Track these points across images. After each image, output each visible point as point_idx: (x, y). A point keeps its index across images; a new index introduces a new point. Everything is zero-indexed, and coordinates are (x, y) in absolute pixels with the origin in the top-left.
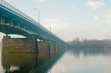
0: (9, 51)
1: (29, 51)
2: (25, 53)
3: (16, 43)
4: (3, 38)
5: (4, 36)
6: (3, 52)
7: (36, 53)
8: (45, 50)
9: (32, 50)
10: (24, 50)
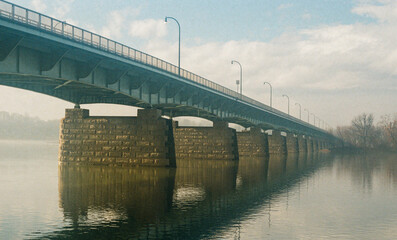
0: (82, 159)
1: (146, 160)
2: (134, 166)
3: (105, 132)
4: (64, 117)
5: (67, 110)
6: (65, 160)
7: (167, 166)
8: (220, 156)
9: (154, 157)
10: (129, 157)
